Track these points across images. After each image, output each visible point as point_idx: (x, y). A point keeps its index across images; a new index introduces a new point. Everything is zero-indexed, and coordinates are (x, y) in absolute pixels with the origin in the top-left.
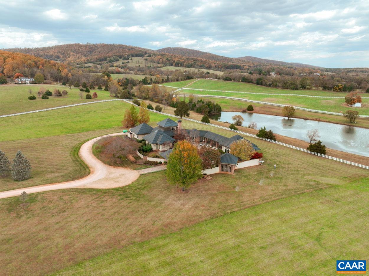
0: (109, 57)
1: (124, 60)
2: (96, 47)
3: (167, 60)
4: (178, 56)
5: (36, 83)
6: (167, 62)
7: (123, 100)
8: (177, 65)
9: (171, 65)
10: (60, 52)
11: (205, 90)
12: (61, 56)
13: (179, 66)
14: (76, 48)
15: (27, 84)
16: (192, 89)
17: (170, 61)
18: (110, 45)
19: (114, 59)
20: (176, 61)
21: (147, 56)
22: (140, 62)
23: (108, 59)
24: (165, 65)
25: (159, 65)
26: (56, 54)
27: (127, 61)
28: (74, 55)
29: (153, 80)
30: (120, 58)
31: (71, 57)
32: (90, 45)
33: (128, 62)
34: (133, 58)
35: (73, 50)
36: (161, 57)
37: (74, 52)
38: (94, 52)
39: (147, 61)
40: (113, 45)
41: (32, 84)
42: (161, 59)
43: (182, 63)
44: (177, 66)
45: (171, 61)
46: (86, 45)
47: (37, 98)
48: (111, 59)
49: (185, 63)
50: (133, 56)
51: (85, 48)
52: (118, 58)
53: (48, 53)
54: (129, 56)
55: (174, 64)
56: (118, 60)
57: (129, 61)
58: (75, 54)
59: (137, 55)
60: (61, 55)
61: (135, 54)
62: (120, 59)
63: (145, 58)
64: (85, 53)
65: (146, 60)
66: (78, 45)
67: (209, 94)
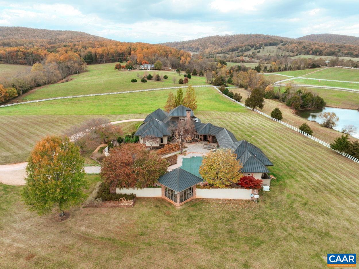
0: (241, 47)
1: (255, 49)
2: (233, 38)
3: (303, 48)
4: (319, 44)
5: (156, 70)
6: (303, 50)
7: (214, 86)
8: (315, 53)
9: (307, 53)
10: (200, 44)
11: (326, 80)
12: (201, 48)
13: (316, 55)
14: (214, 40)
15: (148, 70)
16: (309, 78)
17: (306, 49)
18: (247, 35)
19: (246, 49)
20: (314, 48)
21: (282, 45)
22: (271, 51)
23: (240, 49)
24: (300, 53)
25: (292, 54)
26: (197, 46)
27: (258, 50)
28: (211, 47)
29: (268, 68)
30: (252, 47)
31: (209, 48)
32: (227, 37)
33: (259, 52)
34: (266, 47)
35: (212, 42)
36: (297, 45)
37: (212, 44)
38: (230, 43)
39: (279, 50)
40: (250, 35)
41: (152, 70)
42: (296, 47)
43: (321, 51)
44: (314, 55)
45: (308, 49)
46: (224, 37)
47: (138, 81)
48: (242, 49)
49: (325, 51)
50: (266, 45)
51: (223, 39)
52: (250, 48)
53: (191, 45)
54: (262, 45)
55: (311, 52)
56: (250, 50)
57: (261, 50)
58: (213, 46)
59: (271, 44)
60: (201, 46)
61: (269, 43)
62: (252, 49)
63: (278, 46)
64: (222, 44)
65: (279, 48)
66: (217, 37)
67: (328, 85)
